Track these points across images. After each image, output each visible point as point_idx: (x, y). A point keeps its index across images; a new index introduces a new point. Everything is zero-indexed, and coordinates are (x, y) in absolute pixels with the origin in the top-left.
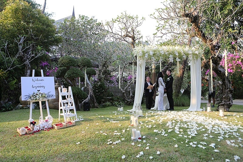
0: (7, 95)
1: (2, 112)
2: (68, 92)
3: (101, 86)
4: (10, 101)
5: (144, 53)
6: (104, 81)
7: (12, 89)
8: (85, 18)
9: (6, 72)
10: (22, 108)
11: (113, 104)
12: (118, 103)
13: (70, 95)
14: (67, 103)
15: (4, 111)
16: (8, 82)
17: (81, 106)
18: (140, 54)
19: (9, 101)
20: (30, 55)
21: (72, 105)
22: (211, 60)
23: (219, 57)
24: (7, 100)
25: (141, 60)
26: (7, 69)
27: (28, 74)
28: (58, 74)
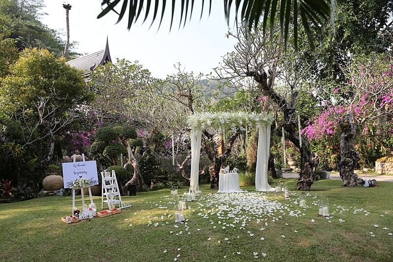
0: (24, 177)
1: (20, 201)
2: (111, 176)
3: (152, 161)
4: (29, 186)
5: (200, 123)
6: (155, 154)
7: (32, 169)
8: (125, 62)
9: (24, 147)
10: (47, 195)
11: (167, 185)
12: (173, 184)
13: (114, 180)
14: (111, 189)
15: (24, 200)
16: (26, 161)
17: (124, 190)
18: (196, 124)
19: (27, 186)
20: (53, 123)
21: (116, 191)
22: (283, 128)
23: (293, 124)
24: (25, 185)
25: (197, 131)
26: (24, 143)
27: (51, 148)
28: (95, 150)
